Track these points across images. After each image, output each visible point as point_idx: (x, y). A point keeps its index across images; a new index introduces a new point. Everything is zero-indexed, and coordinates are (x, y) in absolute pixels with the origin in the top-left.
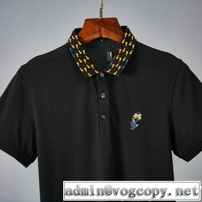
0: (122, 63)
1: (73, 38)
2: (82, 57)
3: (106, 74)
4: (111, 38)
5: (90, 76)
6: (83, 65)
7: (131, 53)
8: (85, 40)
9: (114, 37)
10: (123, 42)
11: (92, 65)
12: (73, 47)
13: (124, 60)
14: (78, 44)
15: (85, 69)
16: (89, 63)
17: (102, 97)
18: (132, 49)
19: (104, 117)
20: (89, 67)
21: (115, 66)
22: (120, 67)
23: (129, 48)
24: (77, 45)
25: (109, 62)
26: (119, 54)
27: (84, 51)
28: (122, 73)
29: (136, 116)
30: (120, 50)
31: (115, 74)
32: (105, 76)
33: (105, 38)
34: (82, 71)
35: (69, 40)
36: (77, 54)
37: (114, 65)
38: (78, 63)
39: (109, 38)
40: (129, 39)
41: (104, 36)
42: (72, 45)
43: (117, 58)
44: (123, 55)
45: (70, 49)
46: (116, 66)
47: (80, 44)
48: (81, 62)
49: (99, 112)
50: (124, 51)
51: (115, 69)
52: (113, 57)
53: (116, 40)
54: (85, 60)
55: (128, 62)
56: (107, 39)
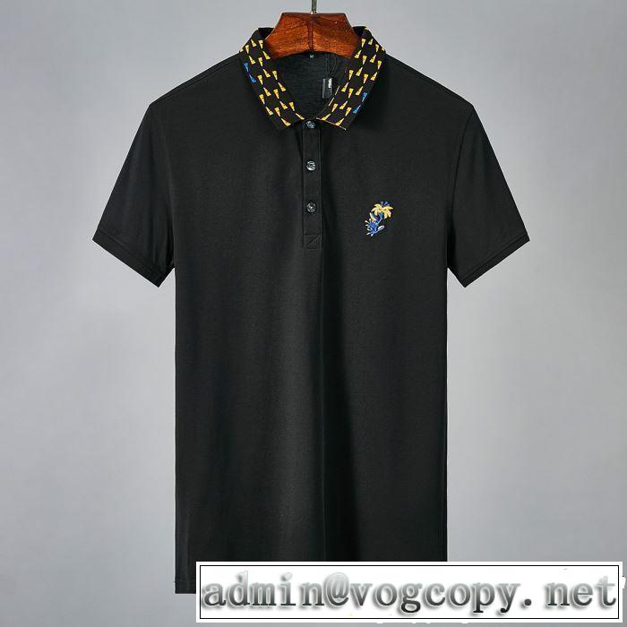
0: (354, 101)
1: (254, 45)
2: (271, 84)
3: (318, 123)
4: (334, 50)
5: (288, 124)
6: (272, 102)
7: (373, 79)
8: (277, 51)
9: (337, 48)
10: (357, 56)
11: (291, 104)
12: (253, 62)
13: (358, 93)
14: (264, 58)
15: (277, 109)
16: (286, 97)
17: (310, 169)
18: (377, 70)
19: (311, 208)
20: (285, 107)
21: (338, 107)
22: (349, 109)
23: (369, 68)
24: (260, 59)
25: (326, 100)
26: (347, 80)
27: (275, 72)
28: (353, 122)
29: (378, 209)
30: (351, 72)
31: (338, 124)
32: (315, 127)
33: (319, 52)
34: (271, 113)
35: (244, 48)
36: (260, 77)
37: (336, 105)
38: (261, 96)
39: (328, 51)
40: (369, 50)
41: (318, 48)
42: (251, 59)
43: (344, 90)
44: (356, 83)
45: (246, 65)
46: (342, 108)
47: (268, 58)
48: (269, 94)
49: (303, 198)
50: (358, 74)
51: (339, 113)
52: (334, 89)
53: (342, 53)
54: (276, 91)
55: (367, 98)
56: (324, 53)
